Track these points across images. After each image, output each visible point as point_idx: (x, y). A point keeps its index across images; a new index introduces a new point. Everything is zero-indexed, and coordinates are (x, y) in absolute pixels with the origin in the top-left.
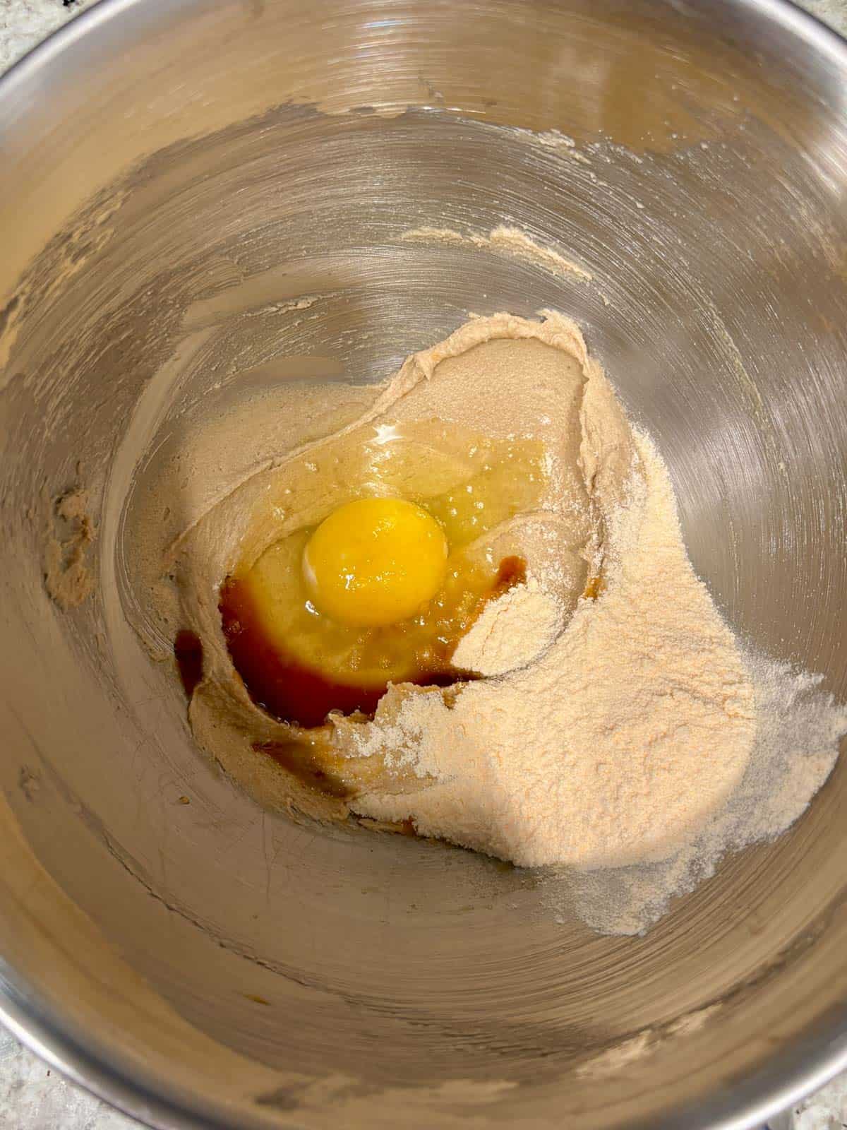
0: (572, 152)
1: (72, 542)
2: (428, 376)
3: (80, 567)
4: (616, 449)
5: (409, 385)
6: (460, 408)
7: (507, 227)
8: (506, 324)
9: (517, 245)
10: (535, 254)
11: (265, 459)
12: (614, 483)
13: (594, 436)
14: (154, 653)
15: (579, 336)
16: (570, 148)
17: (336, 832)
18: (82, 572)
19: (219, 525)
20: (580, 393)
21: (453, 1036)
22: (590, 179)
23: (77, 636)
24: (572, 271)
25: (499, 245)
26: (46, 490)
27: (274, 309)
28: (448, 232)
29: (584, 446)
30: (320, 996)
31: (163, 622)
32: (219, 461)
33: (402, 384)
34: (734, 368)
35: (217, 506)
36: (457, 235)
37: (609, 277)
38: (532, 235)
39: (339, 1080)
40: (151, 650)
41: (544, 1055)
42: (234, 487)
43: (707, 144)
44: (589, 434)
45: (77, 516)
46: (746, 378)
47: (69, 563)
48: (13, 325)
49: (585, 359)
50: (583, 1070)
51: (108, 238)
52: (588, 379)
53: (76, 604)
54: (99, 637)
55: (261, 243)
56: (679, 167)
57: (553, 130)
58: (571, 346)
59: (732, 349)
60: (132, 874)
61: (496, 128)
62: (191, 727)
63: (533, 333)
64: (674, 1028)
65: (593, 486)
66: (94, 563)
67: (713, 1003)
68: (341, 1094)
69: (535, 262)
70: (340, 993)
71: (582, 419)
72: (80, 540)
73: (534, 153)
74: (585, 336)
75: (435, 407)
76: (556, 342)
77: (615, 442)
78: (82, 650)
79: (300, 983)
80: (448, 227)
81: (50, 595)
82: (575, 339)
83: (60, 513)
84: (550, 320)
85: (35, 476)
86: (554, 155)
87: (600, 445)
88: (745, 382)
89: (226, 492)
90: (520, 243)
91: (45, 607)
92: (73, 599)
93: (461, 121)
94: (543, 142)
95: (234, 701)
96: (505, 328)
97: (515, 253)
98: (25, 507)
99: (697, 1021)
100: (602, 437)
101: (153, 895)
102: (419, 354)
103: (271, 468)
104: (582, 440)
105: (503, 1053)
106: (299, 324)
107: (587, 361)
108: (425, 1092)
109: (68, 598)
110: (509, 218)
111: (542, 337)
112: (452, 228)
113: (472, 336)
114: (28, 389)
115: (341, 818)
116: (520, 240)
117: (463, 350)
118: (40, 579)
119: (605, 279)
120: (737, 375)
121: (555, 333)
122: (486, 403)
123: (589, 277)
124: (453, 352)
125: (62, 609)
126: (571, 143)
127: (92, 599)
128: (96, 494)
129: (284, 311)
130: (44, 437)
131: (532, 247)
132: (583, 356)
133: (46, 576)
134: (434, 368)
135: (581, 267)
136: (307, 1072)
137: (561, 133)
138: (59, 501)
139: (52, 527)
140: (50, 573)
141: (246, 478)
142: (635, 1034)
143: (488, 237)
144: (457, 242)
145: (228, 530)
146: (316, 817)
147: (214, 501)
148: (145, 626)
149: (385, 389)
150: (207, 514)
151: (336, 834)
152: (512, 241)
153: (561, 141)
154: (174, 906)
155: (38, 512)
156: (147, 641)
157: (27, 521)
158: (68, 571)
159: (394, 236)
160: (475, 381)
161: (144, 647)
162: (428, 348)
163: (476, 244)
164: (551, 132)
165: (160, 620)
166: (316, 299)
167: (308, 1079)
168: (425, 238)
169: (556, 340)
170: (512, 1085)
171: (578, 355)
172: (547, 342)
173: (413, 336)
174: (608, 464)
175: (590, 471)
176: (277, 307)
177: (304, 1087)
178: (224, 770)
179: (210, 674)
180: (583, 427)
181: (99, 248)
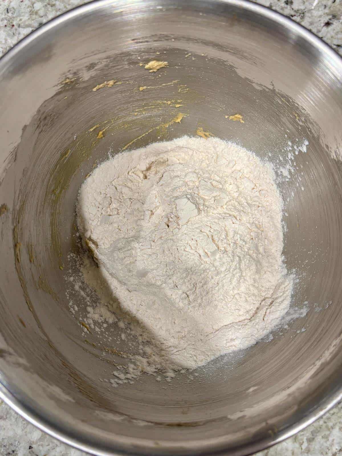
21: (71, 376)
39: (22, 361)
41: (91, 401)
50: (97, 412)
64: (135, 421)
67: (152, 422)
68: (19, 365)
99: (142, 424)
105: (80, 391)
108: (45, 383)
136: (16, 351)
142: (122, 414)
167: (14, 353)
170: (73, 401)
177: (10, 354)
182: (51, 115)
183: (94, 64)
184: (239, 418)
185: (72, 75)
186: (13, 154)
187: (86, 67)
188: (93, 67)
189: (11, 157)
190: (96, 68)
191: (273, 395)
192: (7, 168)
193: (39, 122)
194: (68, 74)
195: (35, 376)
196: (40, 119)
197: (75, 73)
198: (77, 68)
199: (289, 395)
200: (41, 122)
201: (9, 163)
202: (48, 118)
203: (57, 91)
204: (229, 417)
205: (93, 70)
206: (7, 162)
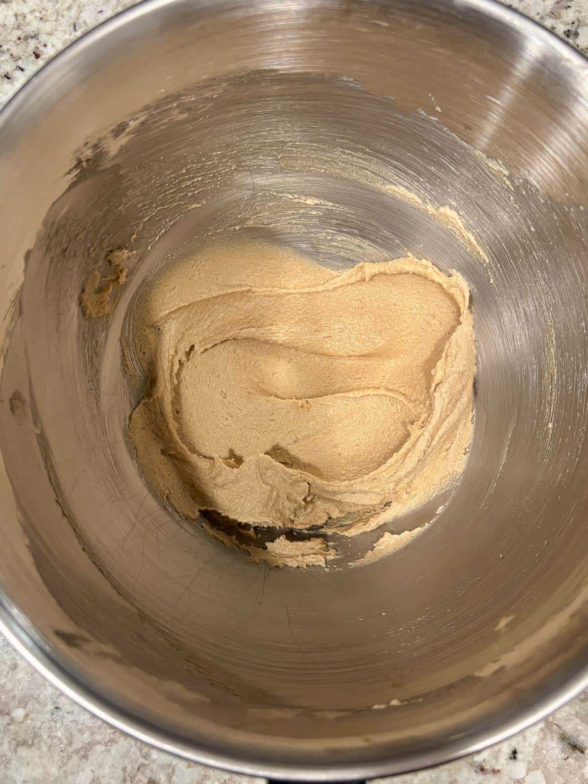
0: (505, 179)
1: (108, 279)
2: (367, 280)
3: (107, 296)
4: (459, 373)
5: (353, 280)
6: (379, 307)
7: (451, 209)
8: (427, 267)
9: (452, 222)
10: (461, 233)
11: (246, 285)
12: (448, 393)
13: (449, 359)
14: (128, 368)
15: (467, 295)
16: (505, 175)
17: (186, 524)
18: (106, 300)
19: (202, 312)
20: (453, 329)
21: (190, 662)
22: (509, 200)
23: (86, 335)
24: (478, 253)
25: (442, 217)
26: (106, 241)
27: (291, 197)
28: (415, 197)
29: (440, 363)
30: (126, 604)
31: (142, 353)
32: (218, 274)
33: (350, 277)
34: (549, 354)
35: (205, 299)
36: (420, 201)
37: (499, 266)
38: (463, 220)
39: (108, 649)
40: (127, 366)
41: (236, 695)
42: (220, 293)
43: (584, 207)
44: (446, 358)
45: (118, 265)
46: (553, 363)
47: (101, 290)
48: (128, 134)
49: (464, 310)
50: (251, 711)
51: (206, 109)
52: (461, 324)
53: (94, 316)
54: (99, 343)
55: (299, 153)
56: (564, 214)
57: (499, 160)
58: (459, 299)
59: (552, 342)
60: (51, 483)
61: (466, 144)
62: (130, 421)
63: (440, 281)
64: (318, 714)
65: (435, 389)
66: (116, 298)
68: (106, 655)
69: (459, 238)
70: (138, 609)
71: (446, 346)
72: (114, 281)
73: (483, 170)
74: (471, 298)
75: (363, 300)
76: (451, 292)
77: (460, 369)
78: (85, 345)
79: (119, 592)
80: (416, 193)
81: (80, 304)
82: (464, 296)
83: (109, 258)
84: (454, 278)
85: (104, 229)
86: (493, 175)
87: (450, 366)
88: (551, 365)
89: (215, 294)
90: (454, 221)
91: (74, 309)
92: (93, 312)
93: (447, 131)
94: (490, 165)
95: (162, 419)
96: (425, 270)
97: (449, 227)
98: (89, 245)
100: (454, 362)
101: (57, 501)
102: (367, 264)
103: (248, 292)
104: (441, 359)
105: (212, 684)
106: (302, 213)
107: (465, 312)
108: (155, 679)
109: (91, 310)
110: (454, 203)
111: (445, 286)
112: (418, 195)
113: (403, 266)
114: (122, 175)
115: (193, 517)
116: (456, 220)
117: (394, 273)
118: (79, 291)
119: (496, 267)
120: (548, 359)
121: (453, 286)
122: (395, 312)
123: (487, 261)
124: (388, 272)
125: (84, 315)
126: (507, 173)
127: (105, 319)
128: (135, 258)
129: (296, 201)
130: (119, 209)
131: (460, 227)
132: (464, 307)
133: (83, 291)
134: (373, 276)
135: (485, 252)
136: (93, 635)
137: (503, 164)
138: (112, 251)
139: (100, 264)
140: (87, 291)
141: (230, 291)
142: (292, 707)
143: (437, 210)
144: (417, 205)
145: (205, 318)
146: (179, 510)
147: (205, 296)
148: (130, 350)
149: (338, 276)
150: (197, 302)
151: (186, 525)
152: (450, 219)
153: (501, 169)
154: (67, 513)
155: (96, 251)
156: (127, 360)
157: (87, 253)
158: (98, 295)
159: (381, 185)
160: (394, 295)
161: (124, 362)
162: (375, 263)
163: (428, 211)
164: (497, 161)
165: (141, 351)
166: (319, 202)
167: (91, 638)
168: (399, 194)
169: (452, 291)
170: (207, 700)
171: (461, 306)
172: (446, 290)
173: (368, 251)
174: (450, 380)
175: (437, 379)
176: (293, 196)
177: (86, 640)
178: (137, 456)
179: (156, 397)
180: (445, 351)
181: (199, 112)
182: (65, 225)
183: (124, 124)
184: (495, 673)
185: (92, 150)
186: (15, 303)
187: (113, 131)
188: (124, 130)
189: (14, 309)
190: (127, 130)
191: (543, 623)
192: (10, 330)
193: (48, 241)
194: (85, 149)
195: (135, 669)
196: (49, 235)
197: (95, 146)
198: (99, 136)
199: (573, 616)
200: (51, 241)
201: (12, 320)
202: (61, 231)
203: (70, 183)
204: (477, 674)
205: (124, 134)
206: (8, 320)
